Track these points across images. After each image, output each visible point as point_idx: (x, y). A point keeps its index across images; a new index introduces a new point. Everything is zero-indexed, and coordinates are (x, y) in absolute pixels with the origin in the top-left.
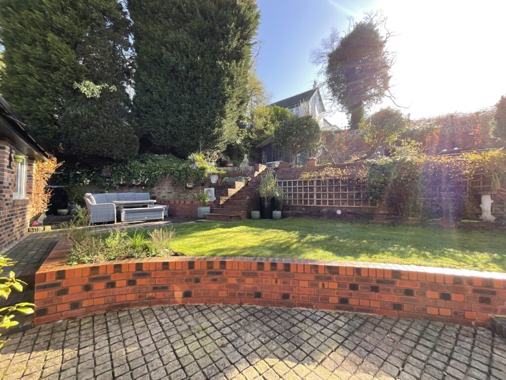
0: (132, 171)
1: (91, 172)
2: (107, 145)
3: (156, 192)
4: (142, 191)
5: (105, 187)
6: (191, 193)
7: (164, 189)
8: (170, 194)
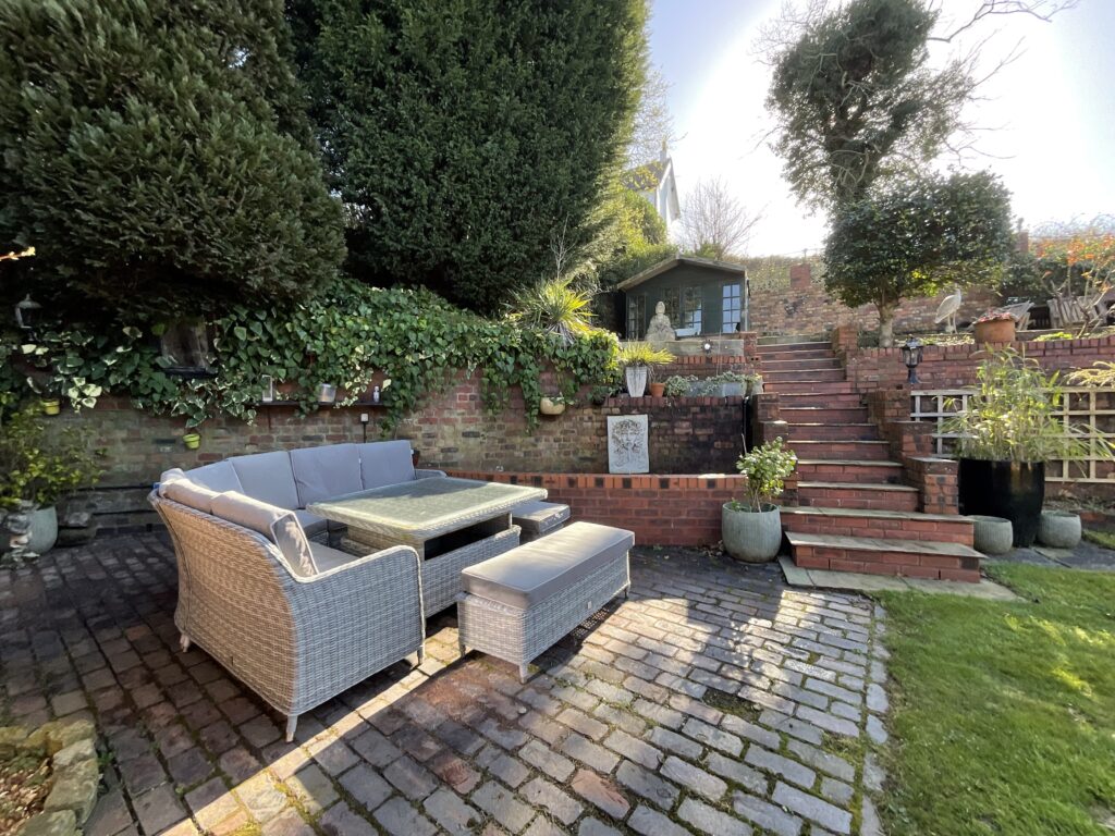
0: (315, 347)
1: (108, 349)
2: (221, 211)
3: (419, 434)
4: (359, 430)
5: (186, 417)
6: (550, 433)
7: (447, 421)
8: (472, 441)
